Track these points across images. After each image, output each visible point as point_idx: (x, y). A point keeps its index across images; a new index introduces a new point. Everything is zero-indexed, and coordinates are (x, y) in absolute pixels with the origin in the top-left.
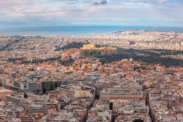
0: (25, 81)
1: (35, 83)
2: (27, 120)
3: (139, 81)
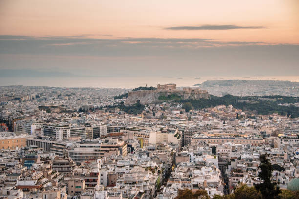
0: (66, 126)
1: (83, 129)
2: (63, 169)
3: (252, 126)
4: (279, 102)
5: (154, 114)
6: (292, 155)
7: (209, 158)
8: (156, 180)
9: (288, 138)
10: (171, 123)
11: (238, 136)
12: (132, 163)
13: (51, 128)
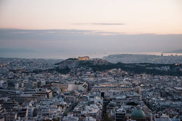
0: (21, 81)
1: (31, 83)
2: (8, 107)
3: (128, 80)
4: (147, 66)
5: (76, 74)
6: (146, 96)
7: (98, 99)
8: (63, 112)
9: (145, 87)
10: (83, 79)
11: (119, 86)
12: (52, 102)
13: (12, 82)
